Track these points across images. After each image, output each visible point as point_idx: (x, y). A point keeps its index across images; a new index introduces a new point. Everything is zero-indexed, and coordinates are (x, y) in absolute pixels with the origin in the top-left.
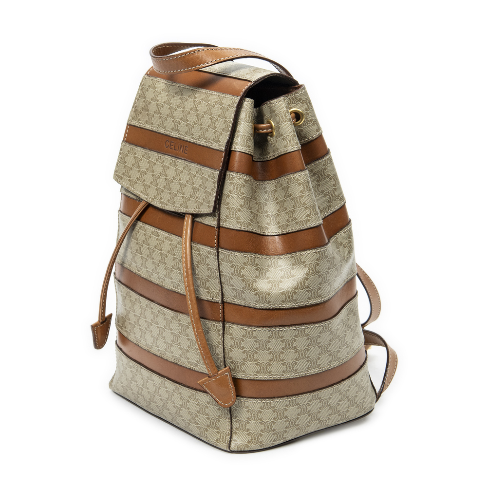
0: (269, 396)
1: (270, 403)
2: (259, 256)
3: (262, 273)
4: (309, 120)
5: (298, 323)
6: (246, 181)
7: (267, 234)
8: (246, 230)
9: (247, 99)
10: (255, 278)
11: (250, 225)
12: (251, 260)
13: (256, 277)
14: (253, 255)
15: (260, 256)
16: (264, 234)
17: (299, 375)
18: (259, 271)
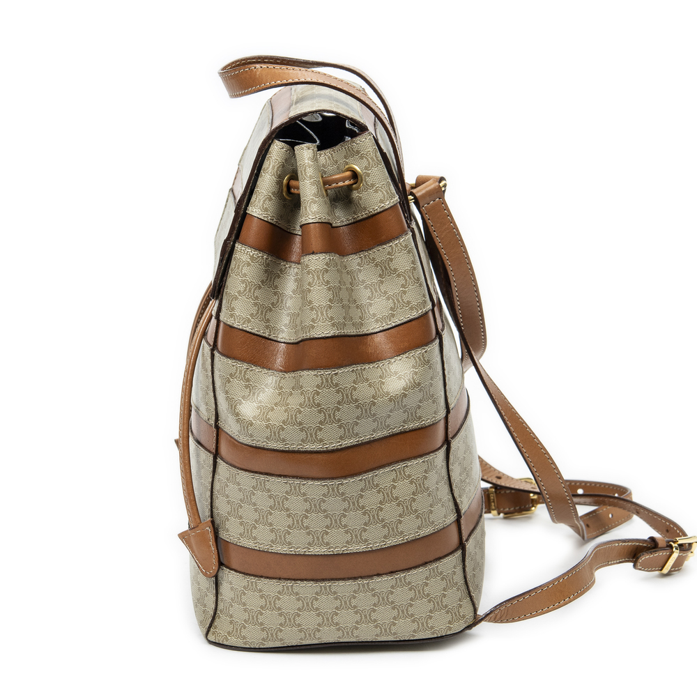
0: (255, 574)
1: (256, 583)
2: (254, 368)
3: (254, 393)
4: (369, 184)
5: (290, 474)
6: (252, 258)
7: (279, 340)
8: (241, 327)
9: (276, 142)
10: (240, 399)
11: (249, 321)
12: (241, 371)
13: (244, 397)
14: (245, 366)
15: (257, 369)
16: (275, 339)
17: (295, 552)
18: (250, 390)
